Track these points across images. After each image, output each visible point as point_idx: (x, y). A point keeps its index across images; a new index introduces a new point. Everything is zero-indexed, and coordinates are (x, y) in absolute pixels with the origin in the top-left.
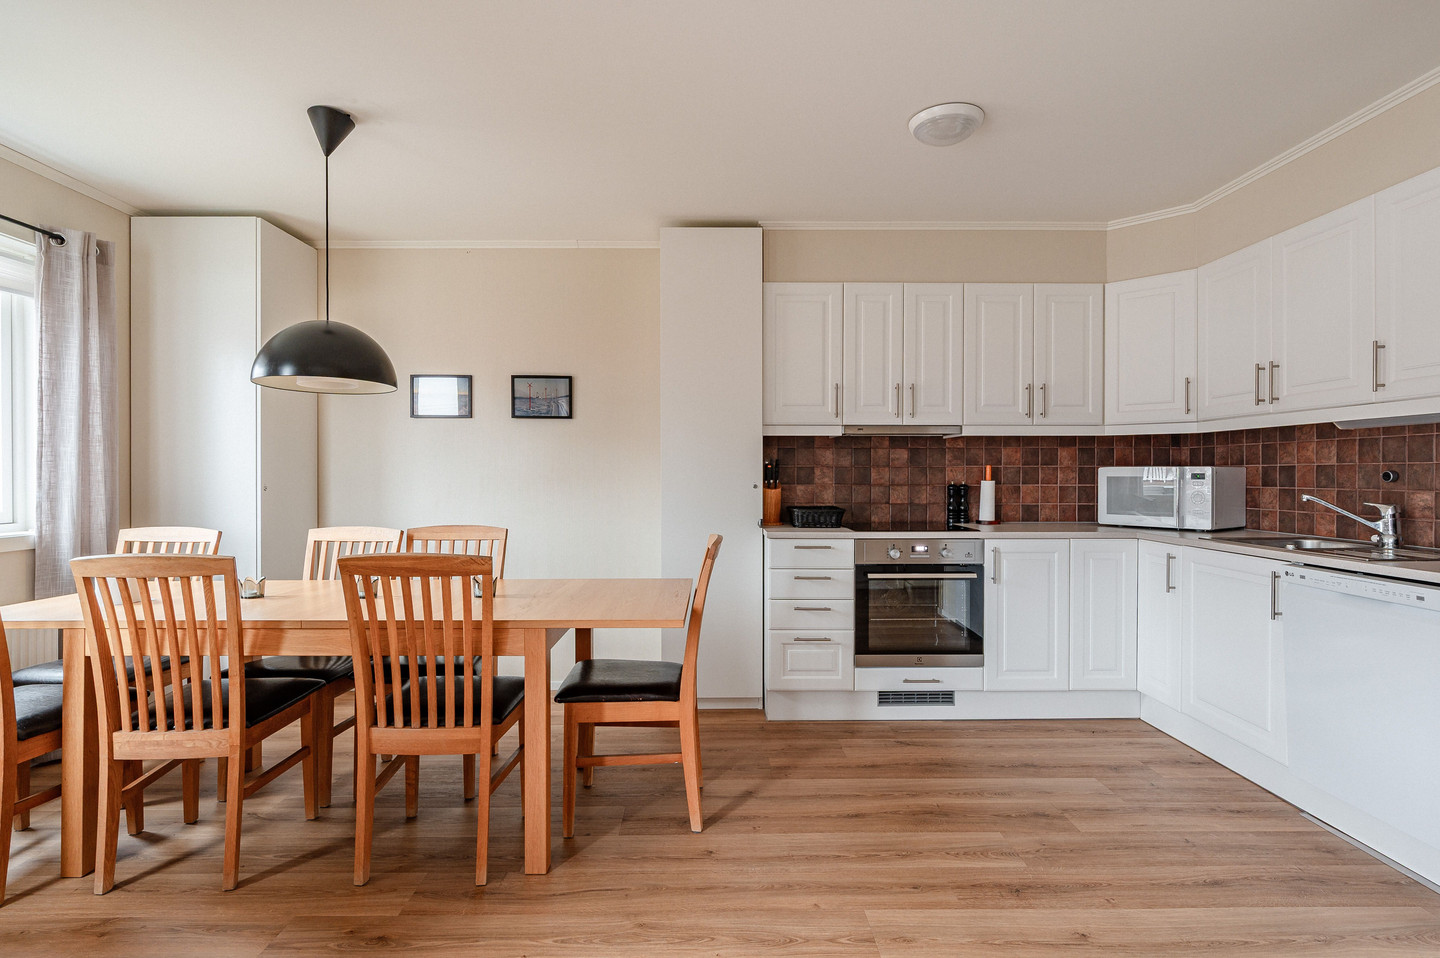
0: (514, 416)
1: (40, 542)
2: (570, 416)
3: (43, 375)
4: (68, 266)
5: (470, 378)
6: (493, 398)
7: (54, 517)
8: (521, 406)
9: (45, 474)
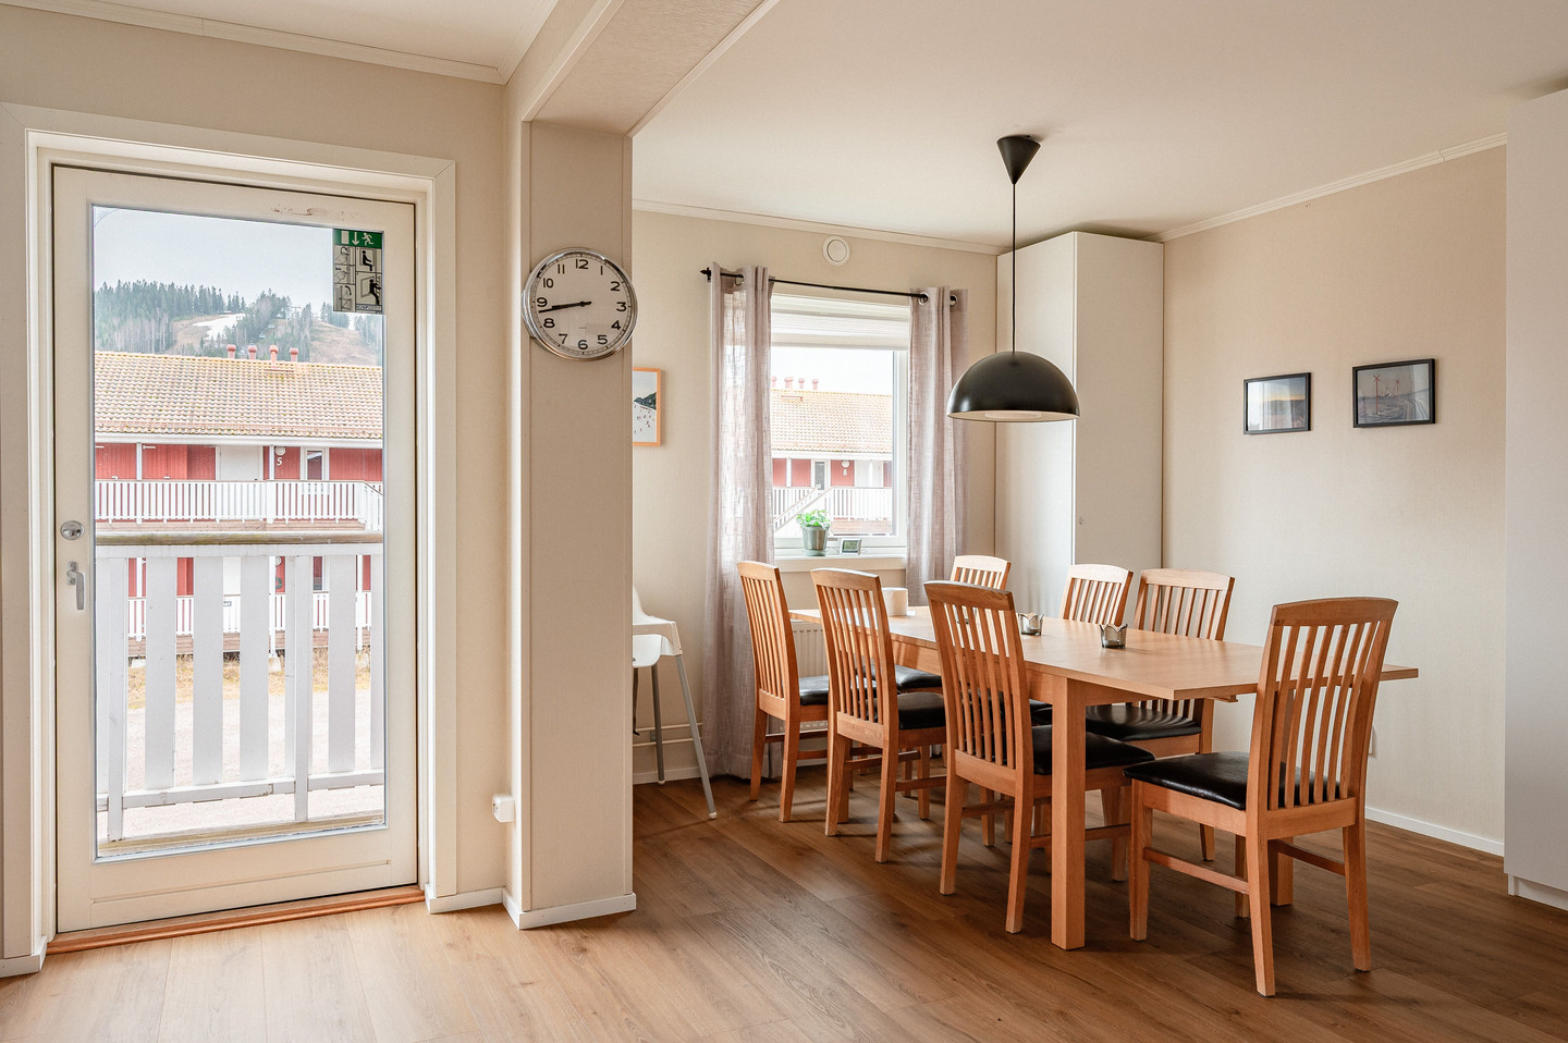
0: (1356, 424)
1: (909, 564)
2: (1433, 420)
3: (913, 419)
4: (930, 320)
5: (1308, 376)
6: (1332, 401)
7: (918, 542)
8: (1368, 411)
9: (913, 506)
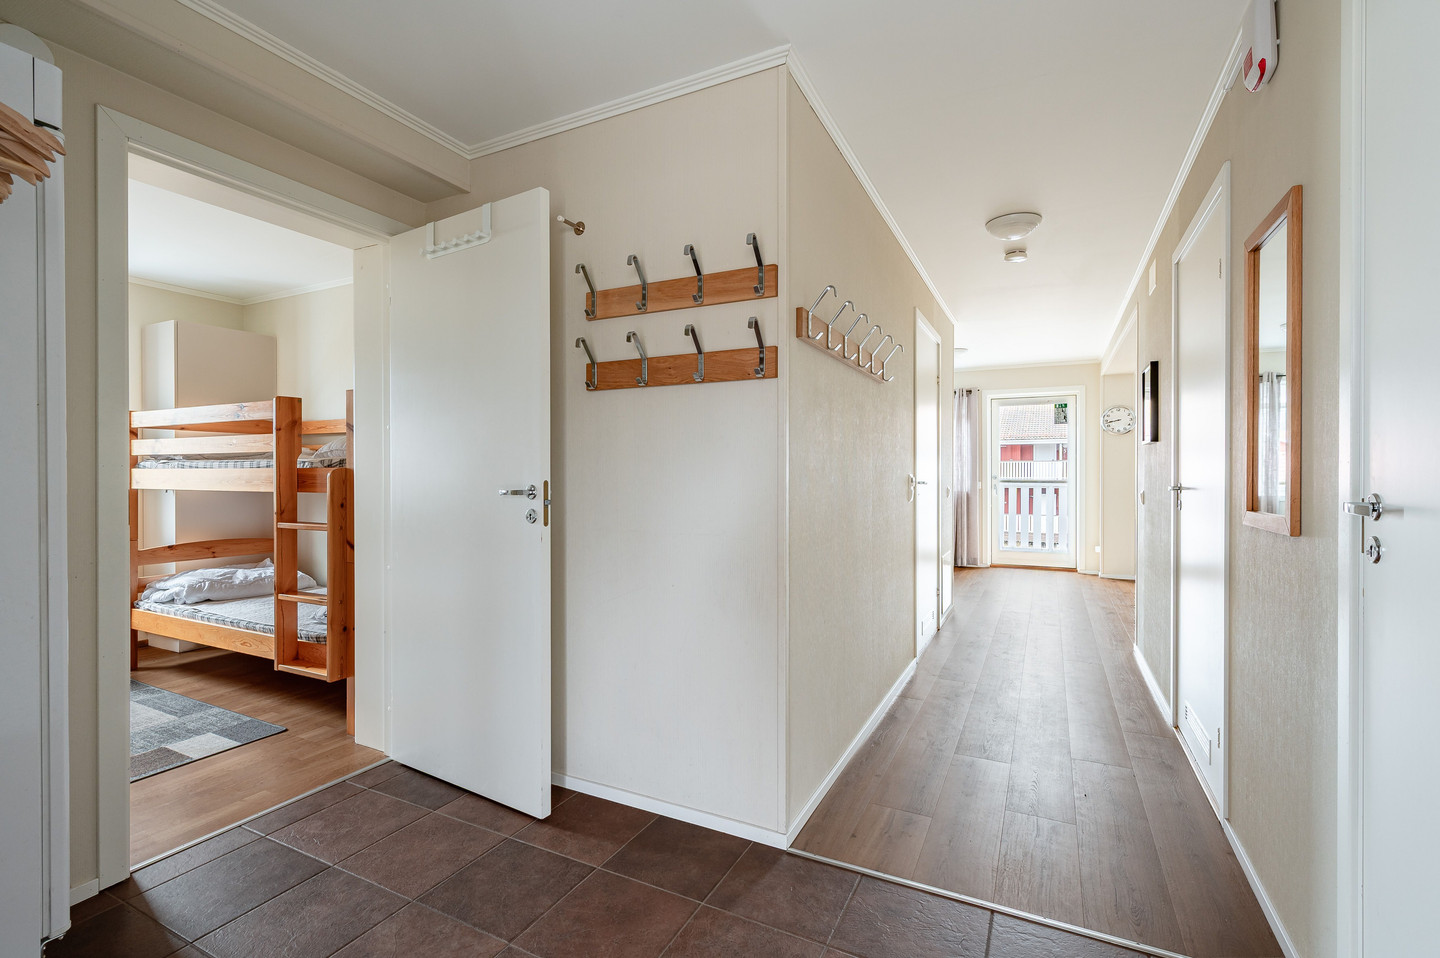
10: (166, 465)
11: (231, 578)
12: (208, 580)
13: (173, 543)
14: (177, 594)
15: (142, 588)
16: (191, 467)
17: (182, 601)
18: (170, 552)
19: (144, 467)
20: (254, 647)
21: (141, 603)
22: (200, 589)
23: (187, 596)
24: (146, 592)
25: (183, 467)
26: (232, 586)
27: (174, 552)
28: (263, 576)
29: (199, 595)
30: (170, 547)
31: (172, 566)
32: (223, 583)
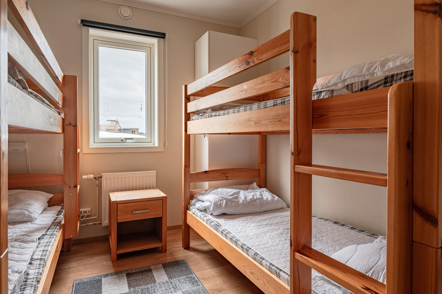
10: (203, 117)
11: (237, 198)
12: (225, 199)
13: (207, 169)
14: (208, 207)
15: (192, 197)
16: (215, 116)
17: (210, 213)
18: (205, 175)
19: (193, 120)
20: (261, 282)
21: (191, 208)
22: (221, 205)
23: (213, 210)
24: (193, 201)
25: (211, 116)
26: (238, 205)
27: (207, 175)
28: (255, 197)
29: (219, 211)
30: (206, 172)
31: (206, 184)
32: (233, 202)
